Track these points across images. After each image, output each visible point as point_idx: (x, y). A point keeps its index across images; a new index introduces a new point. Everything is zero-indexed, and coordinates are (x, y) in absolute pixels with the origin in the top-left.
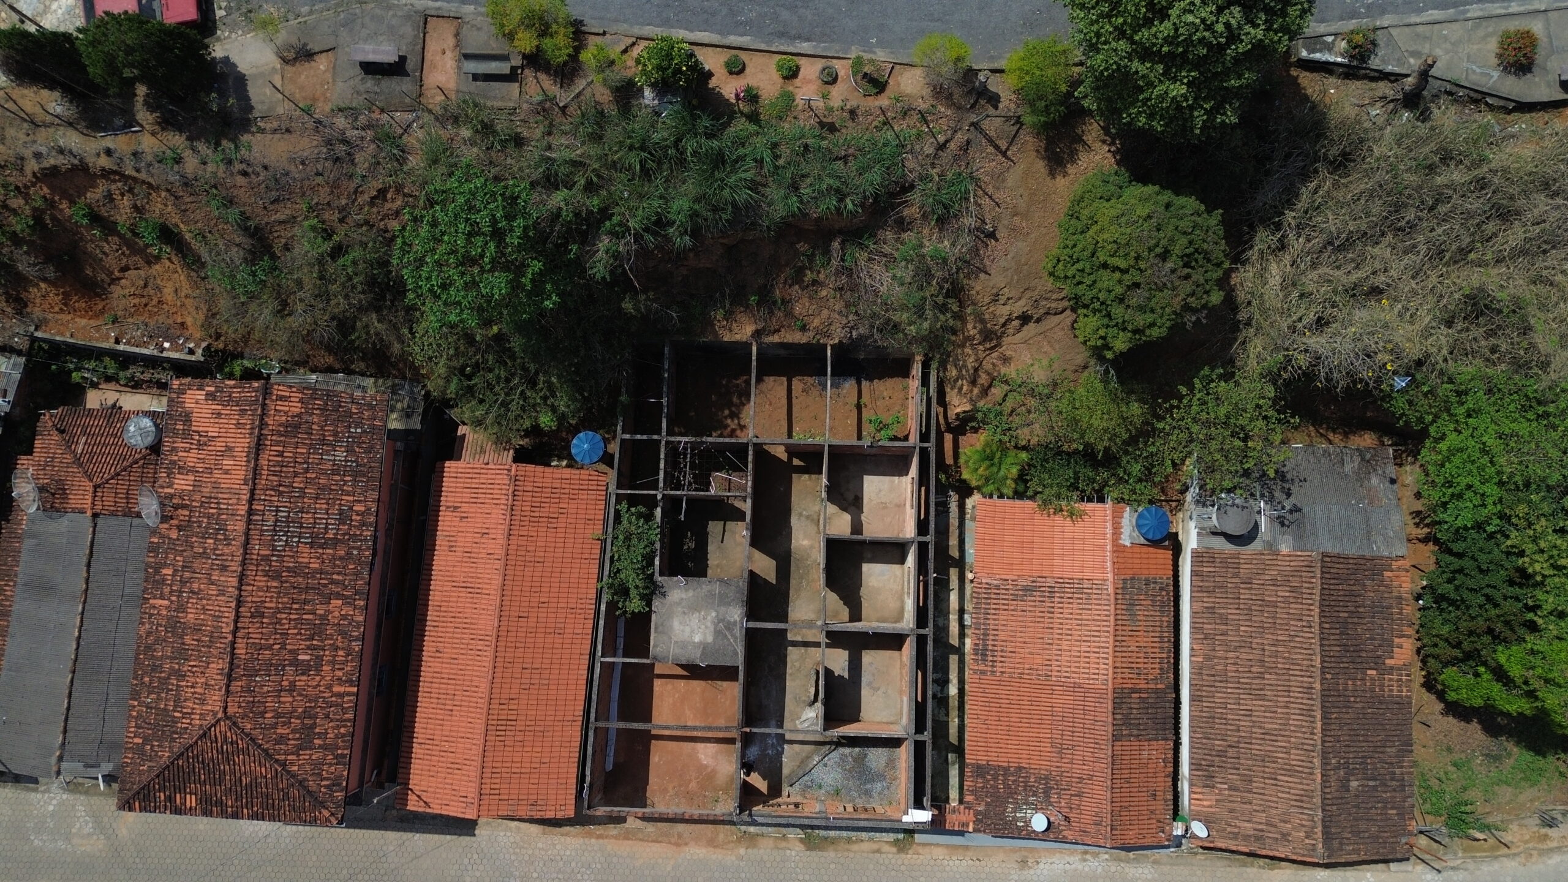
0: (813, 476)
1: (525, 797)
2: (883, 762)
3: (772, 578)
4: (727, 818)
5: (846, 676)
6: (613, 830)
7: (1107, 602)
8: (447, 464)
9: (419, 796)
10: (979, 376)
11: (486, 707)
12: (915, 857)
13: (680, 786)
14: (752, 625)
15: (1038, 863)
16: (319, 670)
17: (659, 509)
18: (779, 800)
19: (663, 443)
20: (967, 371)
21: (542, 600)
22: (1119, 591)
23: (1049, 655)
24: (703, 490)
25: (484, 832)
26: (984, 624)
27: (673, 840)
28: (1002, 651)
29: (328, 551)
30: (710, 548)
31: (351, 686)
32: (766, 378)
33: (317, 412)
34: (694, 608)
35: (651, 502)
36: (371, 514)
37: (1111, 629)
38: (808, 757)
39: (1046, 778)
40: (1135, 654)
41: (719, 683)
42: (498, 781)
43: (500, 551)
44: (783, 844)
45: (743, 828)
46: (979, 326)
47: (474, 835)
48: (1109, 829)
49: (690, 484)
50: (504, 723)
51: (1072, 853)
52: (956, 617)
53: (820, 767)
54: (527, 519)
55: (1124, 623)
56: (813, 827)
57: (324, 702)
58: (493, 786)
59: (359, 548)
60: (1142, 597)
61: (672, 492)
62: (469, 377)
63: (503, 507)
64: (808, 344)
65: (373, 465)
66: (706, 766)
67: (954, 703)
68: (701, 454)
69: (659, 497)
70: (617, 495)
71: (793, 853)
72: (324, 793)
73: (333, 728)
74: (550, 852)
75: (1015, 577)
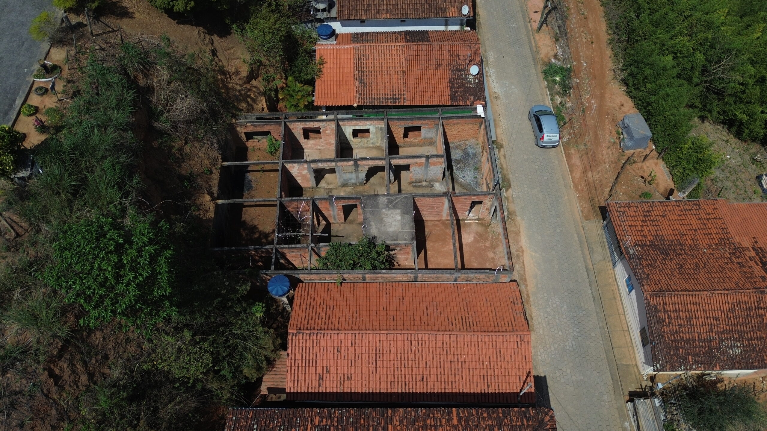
1: (509, 308)
7: (364, 47)
11: (455, 333)
15: (495, 93)
21: (382, 310)
22: (359, 43)
23: (392, 72)
26: (380, 99)
28: (393, 91)
34: (381, 221)
39: (453, 71)
41: (426, 233)
42: (503, 322)
43: (350, 336)
44: (510, 199)
45: (506, 218)
50: (464, 323)
53: (465, 179)
54: (327, 321)
55: (374, 42)
58: (507, 324)
59: (348, 418)
60: (361, 39)
61: (310, 240)
63: (319, 337)
64: (221, 174)
66: (475, 238)
69: (313, 244)
71: (514, 193)
72: (533, 422)
73: (484, 421)
74: (544, 325)
75: (355, 87)
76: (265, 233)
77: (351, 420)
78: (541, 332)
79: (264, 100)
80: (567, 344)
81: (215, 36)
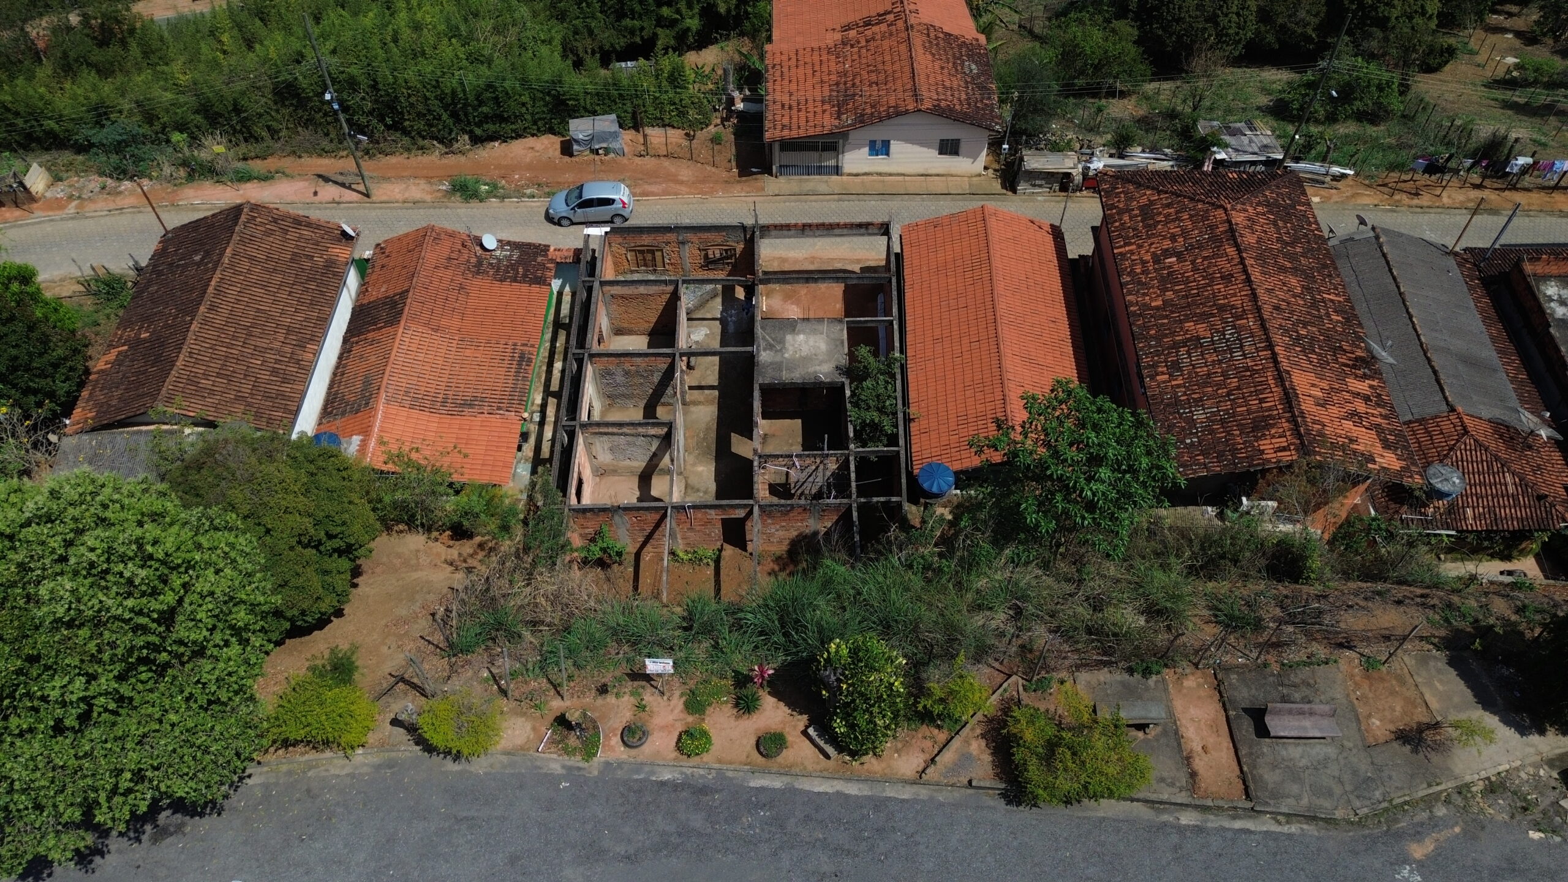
3: (735, 437)
14: (749, 349)
16: (1154, 254)
19: (854, 496)
28: (504, 360)
34: (807, 359)
36: (1148, 375)
40: (373, 353)
52: (547, 420)
67: (559, 357)
75: (479, 415)
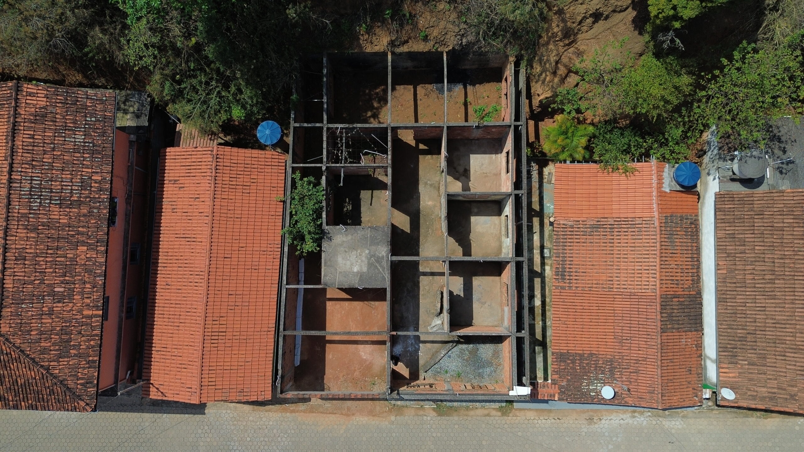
0: (434, 156)
1: (235, 387)
2: (490, 353)
3: (407, 228)
4: (381, 397)
5: (462, 295)
6: (302, 406)
7: (654, 233)
8: (168, 150)
9: (157, 389)
10: (558, 69)
11: (202, 323)
12: (515, 418)
13: (348, 374)
14: (395, 258)
15: (601, 420)
16: (71, 299)
17: (324, 178)
18: (418, 382)
19: (325, 129)
20: (550, 64)
21: (241, 245)
22: (663, 225)
23: (610, 273)
24: (355, 163)
25: (211, 411)
26: (563, 253)
27: (344, 412)
28: (576, 272)
29: (73, 210)
30: (363, 209)
31: (97, 310)
32: (398, 87)
33: (60, 105)
34: (353, 248)
35: (317, 173)
36: (106, 183)
37: (658, 252)
38: (437, 352)
39: (611, 361)
40: (674, 270)
41: (373, 303)
42: (214, 376)
43: (208, 210)
44: (421, 412)
45: (393, 402)
46: (562, 25)
47: (204, 414)
48: (660, 396)
49: (346, 159)
50: (217, 334)
51: (625, 412)
52: (539, 251)
53: (446, 358)
54: (227, 186)
55: (666, 247)
56: (441, 401)
57: (77, 322)
58: (210, 380)
59: (99, 208)
60: (678, 229)
61: (333, 165)
62: (179, 82)
63: (208, 178)
64: (429, 52)
65: (105, 145)
66: (366, 360)
67: (538, 311)
68: (353, 138)
69: (324, 168)
70: (293, 167)
71: (429, 418)
72: (80, 389)
73: (85, 341)
74: (258, 423)
75: (585, 219)
76: (379, 114)
77: (95, 211)
78: (251, 418)
79: (548, 96)
80: (237, 444)
81: (634, 13)
